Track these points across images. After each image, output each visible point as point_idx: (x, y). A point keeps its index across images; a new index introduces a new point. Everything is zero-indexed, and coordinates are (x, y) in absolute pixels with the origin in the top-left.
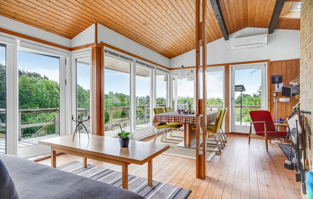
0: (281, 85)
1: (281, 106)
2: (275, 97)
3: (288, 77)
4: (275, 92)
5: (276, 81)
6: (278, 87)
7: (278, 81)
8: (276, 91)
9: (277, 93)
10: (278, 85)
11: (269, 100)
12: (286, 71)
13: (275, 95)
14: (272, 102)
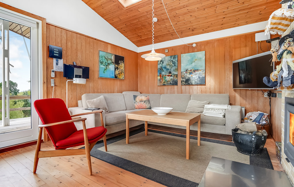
0: (61, 62)
1: (61, 91)
2: (52, 78)
3: (68, 53)
4: (53, 71)
5: (55, 54)
6: (57, 64)
7: (58, 55)
8: (55, 69)
9: (56, 73)
10: (57, 61)
11: (44, 83)
12: (66, 43)
13: (53, 75)
14: (48, 86)
